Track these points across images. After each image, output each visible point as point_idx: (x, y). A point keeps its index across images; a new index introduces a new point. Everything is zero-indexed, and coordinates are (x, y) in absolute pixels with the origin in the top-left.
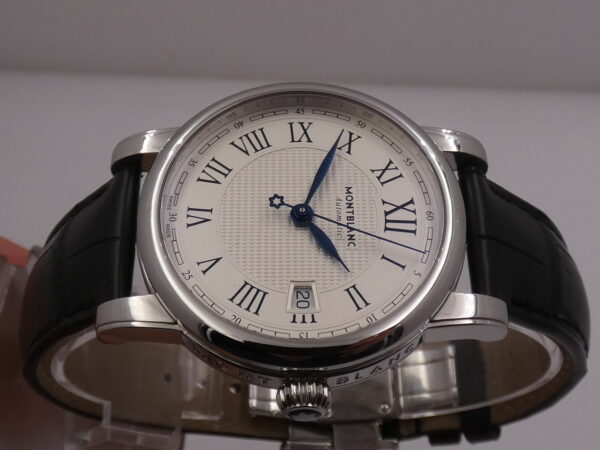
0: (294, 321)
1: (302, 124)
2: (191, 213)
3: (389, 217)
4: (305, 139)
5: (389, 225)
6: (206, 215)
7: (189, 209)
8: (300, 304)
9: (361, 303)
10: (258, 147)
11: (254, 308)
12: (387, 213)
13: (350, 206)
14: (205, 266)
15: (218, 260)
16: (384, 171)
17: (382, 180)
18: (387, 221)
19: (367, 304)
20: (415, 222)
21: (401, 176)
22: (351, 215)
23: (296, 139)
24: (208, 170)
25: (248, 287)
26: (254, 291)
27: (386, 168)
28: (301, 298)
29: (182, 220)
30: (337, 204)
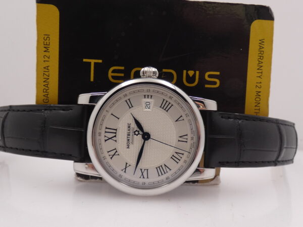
0: (151, 96)
1: (144, 178)
2: (186, 140)
3: (114, 135)
4: (143, 170)
5: (115, 131)
6: (181, 139)
7: (186, 142)
8: (149, 104)
9: (128, 101)
10: (161, 167)
11: (165, 102)
12: (115, 136)
13: (128, 140)
14: (181, 119)
15: (176, 121)
16: (114, 155)
17: (115, 151)
18: (116, 133)
19: (126, 101)
20: (106, 132)
21: (108, 152)
22: (129, 136)
23: (146, 171)
24: (180, 158)
25: (166, 110)
26: (164, 108)
27: (113, 155)
28: (148, 106)
29: (189, 137)
30: (133, 141)
